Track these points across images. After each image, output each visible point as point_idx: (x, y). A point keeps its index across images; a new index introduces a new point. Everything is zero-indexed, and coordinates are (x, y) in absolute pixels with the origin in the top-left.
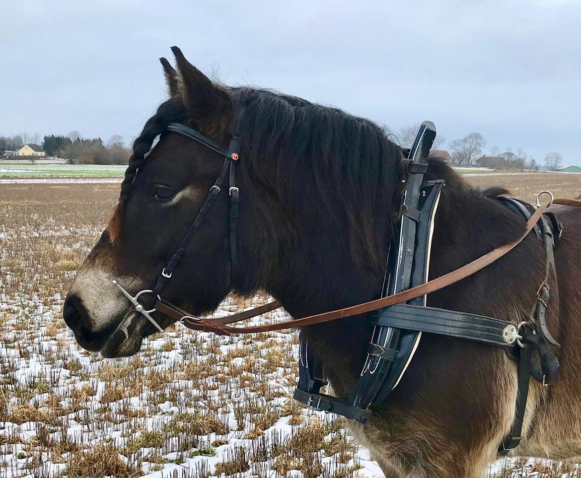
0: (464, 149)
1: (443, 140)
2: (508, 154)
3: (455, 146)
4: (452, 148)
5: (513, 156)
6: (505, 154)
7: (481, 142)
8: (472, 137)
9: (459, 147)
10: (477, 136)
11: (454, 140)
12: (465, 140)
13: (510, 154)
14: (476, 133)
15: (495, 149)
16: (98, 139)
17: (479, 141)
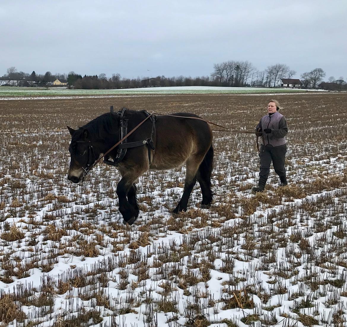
0: (311, 78)
1: (295, 73)
2: (340, 81)
3: (305, 76)
4: (303, 77)
5: (343, 82)
6: (338, 81)
7: (322, 74)
8: (316, 71)
9: (308, 77)
10: (320, 71)
11: (304, 73)
12: (312, 73)
13: (341, 81)
14: (319, 69)
15: (332, 78)
16: (96, 75)
17: (321, 73)
